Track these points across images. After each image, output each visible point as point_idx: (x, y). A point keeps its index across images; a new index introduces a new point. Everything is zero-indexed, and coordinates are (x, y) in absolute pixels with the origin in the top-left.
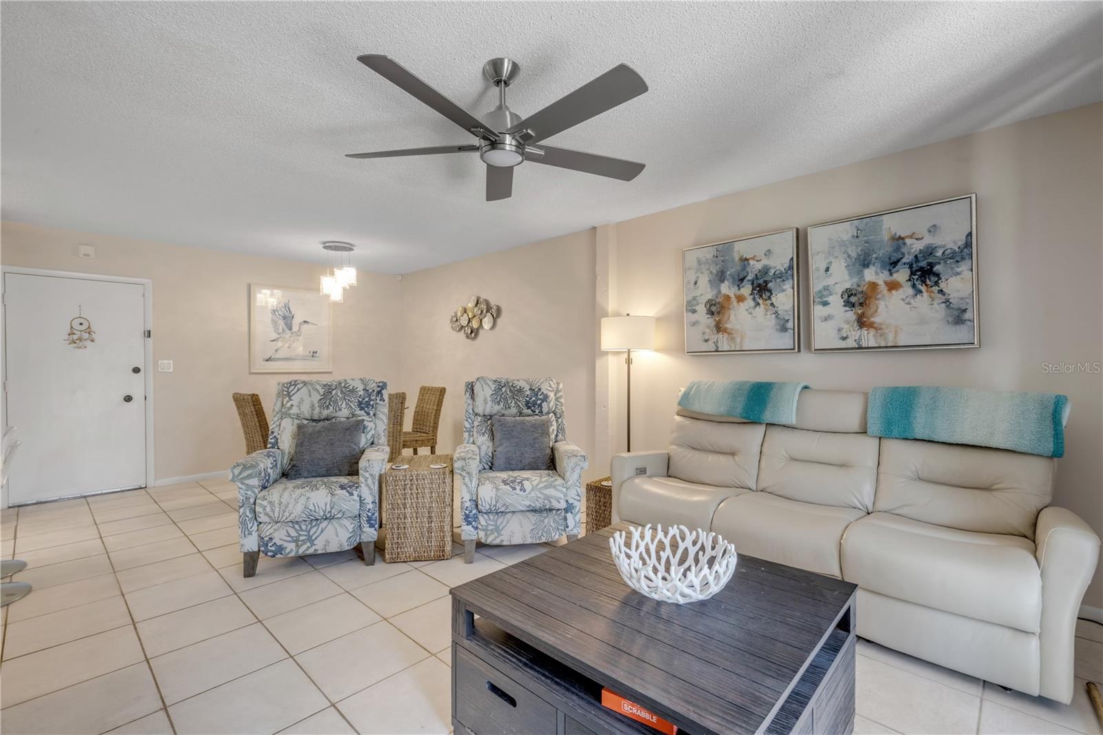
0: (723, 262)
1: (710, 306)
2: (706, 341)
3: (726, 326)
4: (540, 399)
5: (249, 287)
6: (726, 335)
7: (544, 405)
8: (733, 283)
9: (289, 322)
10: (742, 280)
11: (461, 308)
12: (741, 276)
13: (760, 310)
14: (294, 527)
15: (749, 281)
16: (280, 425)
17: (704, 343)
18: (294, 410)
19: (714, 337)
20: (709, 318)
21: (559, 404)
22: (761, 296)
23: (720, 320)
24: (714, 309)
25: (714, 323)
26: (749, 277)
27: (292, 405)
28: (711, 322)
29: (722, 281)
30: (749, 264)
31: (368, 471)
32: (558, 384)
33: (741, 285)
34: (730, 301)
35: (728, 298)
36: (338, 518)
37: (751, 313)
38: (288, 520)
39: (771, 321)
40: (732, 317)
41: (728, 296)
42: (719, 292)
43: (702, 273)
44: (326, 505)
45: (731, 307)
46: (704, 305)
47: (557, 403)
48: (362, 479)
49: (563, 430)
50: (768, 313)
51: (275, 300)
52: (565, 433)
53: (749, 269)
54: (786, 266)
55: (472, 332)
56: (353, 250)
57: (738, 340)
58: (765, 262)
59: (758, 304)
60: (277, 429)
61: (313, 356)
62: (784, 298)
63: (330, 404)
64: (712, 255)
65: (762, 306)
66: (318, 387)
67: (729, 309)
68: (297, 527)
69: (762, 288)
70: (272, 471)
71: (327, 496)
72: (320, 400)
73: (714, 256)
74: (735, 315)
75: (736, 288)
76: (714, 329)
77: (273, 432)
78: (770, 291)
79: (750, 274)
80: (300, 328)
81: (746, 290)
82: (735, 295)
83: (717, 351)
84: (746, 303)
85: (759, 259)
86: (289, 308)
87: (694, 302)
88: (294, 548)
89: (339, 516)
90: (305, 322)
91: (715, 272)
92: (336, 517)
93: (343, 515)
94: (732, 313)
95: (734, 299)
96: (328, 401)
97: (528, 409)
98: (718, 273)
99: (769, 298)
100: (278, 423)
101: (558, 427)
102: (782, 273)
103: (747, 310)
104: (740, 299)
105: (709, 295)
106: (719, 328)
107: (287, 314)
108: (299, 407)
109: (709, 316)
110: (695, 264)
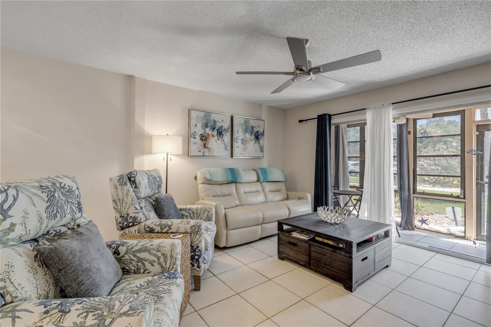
0: (207, 119)
1: (202, 137)
2: (200, 151)
3: (208, 146)
6: (207, 149)
8: (211, 129)
10: (214, 129)
12: (214, 127)
13: (219, 141)
15: (216, 129)
17: (199, 152)
18: (19, 231)
19: (203, 150)
20: (201, 142)
22: (220, 136)
23: (205, 143)
24: (203, 138)
25: (203, 144)
26: (217, 128)
27: (13, 225)
28: (201, 143)
29: (207, 127)
30: (216, 123)
33: (213, 131)
34: (209, 136)
35: (208, 135)
37: (216, 142)
39: (223, 146)
40: (210, 142)
41: (209, 134)
42: (205, 131)
43: (199, 122)
45: (210, 138)
46: (199, 135)
50: (222, 143)
53: (216, 125)
54: (228, 127)
57: (212, 152)
58: (221, 124)
59: (219, 139)
62: (227, 137)
64: (203, 115)
65: (220, 140)
67: (209, 139)
69: (220, 133)
72: (47, 208)
73: (204, 116)
74: (211, 142)
75: (212, 131)
76: (203, 146)
78: (223, 135)
79: (217, 127)
81: (215, 133)
82: (211, 134)
83: (204, 156)
84: (215, 138)
85: (220, 122)
87: (195, 134)
91: (204, 123)
94: (210, 141)
95: (211, 136)
96: (55, 208)
97: (157, 190)
98: (205, 123)
99: (222, 137)
102: (226, 129)
103: (215, 141)
104: (213, 136)
105: (202, 132)
106: (205, 146)
108: (24, 224)
109: (201, 141)
110: (196, 117)
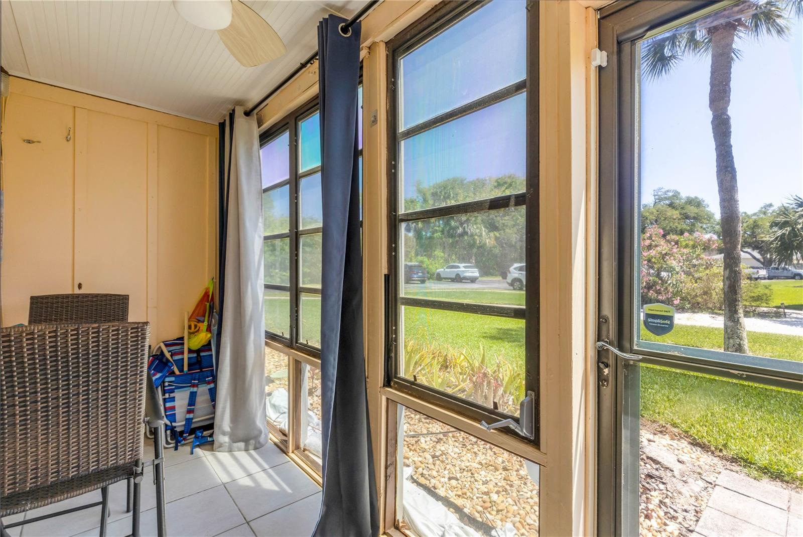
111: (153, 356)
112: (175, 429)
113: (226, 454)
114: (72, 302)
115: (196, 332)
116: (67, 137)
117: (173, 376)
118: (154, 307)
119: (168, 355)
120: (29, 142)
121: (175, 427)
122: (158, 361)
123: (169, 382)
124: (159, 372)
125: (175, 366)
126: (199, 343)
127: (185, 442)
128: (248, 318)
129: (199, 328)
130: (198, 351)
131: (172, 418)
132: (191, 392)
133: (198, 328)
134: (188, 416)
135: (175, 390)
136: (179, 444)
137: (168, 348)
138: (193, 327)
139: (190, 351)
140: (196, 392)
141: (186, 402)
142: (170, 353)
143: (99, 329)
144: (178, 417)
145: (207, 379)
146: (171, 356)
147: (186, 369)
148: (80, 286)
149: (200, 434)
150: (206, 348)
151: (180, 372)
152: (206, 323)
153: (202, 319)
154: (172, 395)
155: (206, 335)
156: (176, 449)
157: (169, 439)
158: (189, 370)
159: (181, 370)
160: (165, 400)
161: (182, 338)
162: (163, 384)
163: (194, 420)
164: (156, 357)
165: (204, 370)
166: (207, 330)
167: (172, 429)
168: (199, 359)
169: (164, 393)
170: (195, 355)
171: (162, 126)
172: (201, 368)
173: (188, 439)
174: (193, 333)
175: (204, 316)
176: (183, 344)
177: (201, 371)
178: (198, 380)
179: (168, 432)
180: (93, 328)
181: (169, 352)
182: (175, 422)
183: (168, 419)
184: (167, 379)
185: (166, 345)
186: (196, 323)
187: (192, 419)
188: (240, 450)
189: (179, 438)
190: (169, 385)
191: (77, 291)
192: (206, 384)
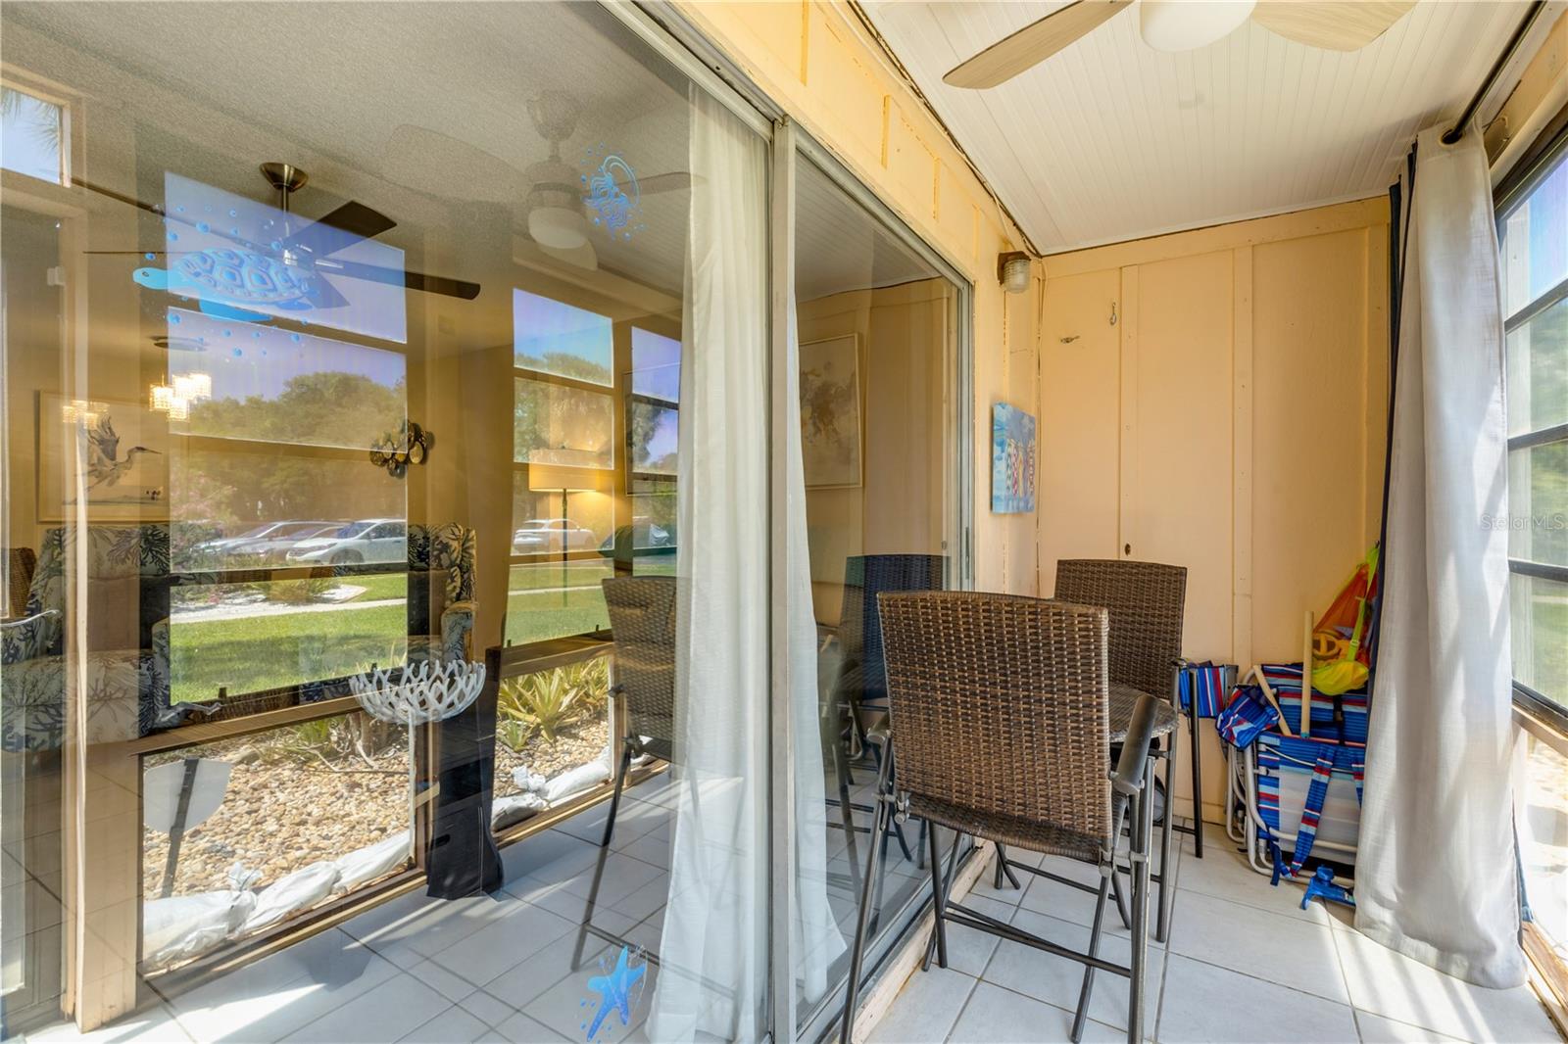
4: (437, 550)
5: (37, 396)
7: (444, 556)
9: (110, 449)
11: (383, 435)
14: (47, 712)
16: (46, 585)
21: (467, 555)
31: (164, 638)
32: (468, 531)
36: (117, 698)
38: (39, 702)
44: (97, 680)
47: (464, 554)
48: (155, 648)
49: (469, 587)
51: (96, 415)
52: (471, 591)
55: (396, 468)
56: (205, 350)
60: (40, 592)
61: (153, 498)
63: (127, 556)
66: (109, 535)
68: (52, 711)
70: (23, 643)
71: (99, 671)
77: (33, 596)
80: (129, 457)
86: (110, 428)
88: (47, 739)
89: (119, 695)
90: (141, 449)
92: (114, 696)
93: (125, 694)
97: (421, 561)
100: (43, 583)
101: (462, 584)
107: (107, 437)
111: (1239, 687)
112: (1275, 843)
113: (1384, 951)
114: (1105, 573)
115: (1332, 657)
116: (1112, 319)
117: (1278, 737)
118: (1246, 595)
119: (1269, 693)
120: (1068, 341)
121: (1277, 839)
122: (1247, 699)
123: (1267, 745)
124: (1249, 721)
125: (1282, 717)
126: (1337, 682)
127: (1294, 878)
128: (1445, 644)
129: (1340, 650)
130: (1338, 700)
131: (1272, 819)
132: (1313, 781)
133: (1335, 651)
134: (1304, 828)
135: (1281, 766)
136: (1281, 876)
137: (1270, 678)
138: (1324, 645)
139: (1316, 695)
140: (1326, 785)
141: (1303, 797)
142: (1275, 690)
143: (1036, 608)
144: (1282, 821)
145: (1353, 765)
146: (1277, 697)
147: (1305, 729)
148: (1127, 549)
149: (1326, 877)
150: (1354, 697)
151: (1293, 733)
152: (1355, 642)
153: (1346, 631)
154: (1273, 773)
155: (1355, 669)
156: (1275, 882)
157: (1262, 856)
158: (1312, 733)
159: (1296, 730)
160: (1258, 778)
161: (1299, 666)
162: (1257, 747)
163: (1317, 842)
164: (1243, 690)
165: (1347, 743)
166: (1358, 658)
167: (1271, 840)
168: (1340, 718)
169: (1257, 763)
170: (1330, 706)
171: (1261, 244)
172: (1343, 738)
173: (1300, 876)
174: (1324, 659)
175: (1353, 626)
176: (1300, 676)
177: (1342, 744)
178: (1333, 760)
179: (1262, 843)
180: (1029, 606)
181: (1271, 686)
182: (1277, 828)
183: (1262, 817)
184: (1264, 739)
185: (1266, 672)
186: (1333, 639)
187: (1314, 838)
188: (1423, 961)
189: (1282, 864)
190: (1268, 752)
191: (1124, 557)
192: (1352, 777)
